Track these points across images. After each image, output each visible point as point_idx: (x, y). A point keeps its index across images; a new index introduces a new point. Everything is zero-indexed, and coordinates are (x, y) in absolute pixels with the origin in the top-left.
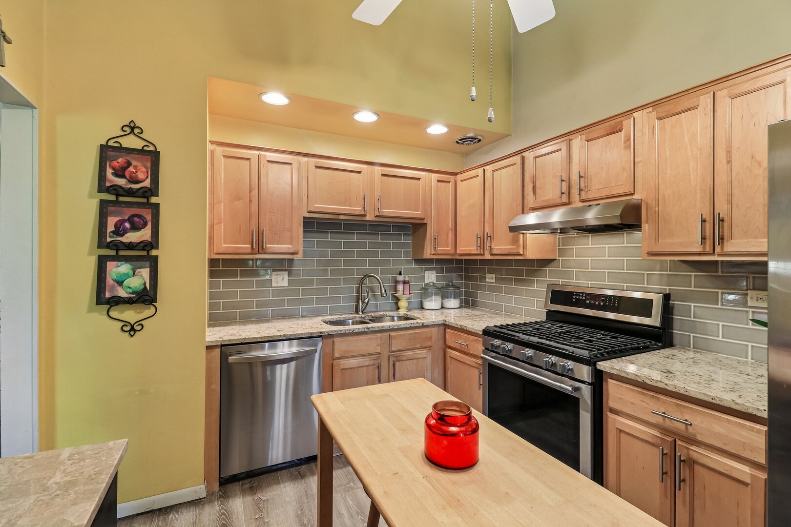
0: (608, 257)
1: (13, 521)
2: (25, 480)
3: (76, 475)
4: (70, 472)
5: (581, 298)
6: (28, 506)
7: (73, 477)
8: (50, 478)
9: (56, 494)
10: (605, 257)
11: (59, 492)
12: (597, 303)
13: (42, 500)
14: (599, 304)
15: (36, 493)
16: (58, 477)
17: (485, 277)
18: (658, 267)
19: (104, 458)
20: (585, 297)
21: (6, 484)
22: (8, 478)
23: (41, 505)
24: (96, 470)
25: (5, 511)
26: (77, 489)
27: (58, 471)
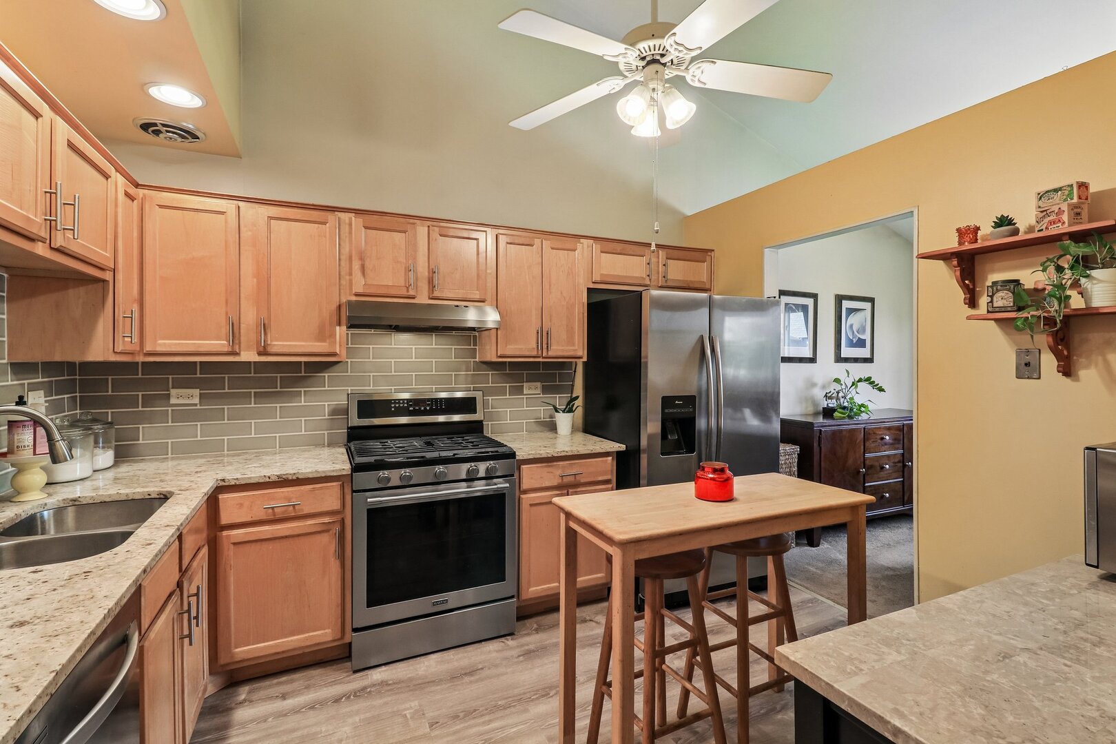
0: (416, 358)
1: (958, 644)
2: (924, 680)
3: (874, 647)
4: (876, 654)
5: (401, 405)
6: (939, 648)
7: (879, 647)
8: (899, 663)
9: (908, 642)
10: (412, 358)
11: (904, 642)
12: (422, 408)
13: (924, 645)
14: (425, 409)
15: (924, 655)
16: (892, 657)
17: (168, 396)
18: (464, 368)
19: (831, 644)
20: (407, 403)
21: (948, 690)
22: (941, 698)
23: (928, 641)
24: (852, 638)
25: (962, 658)
26: (888, 634)
27: (885, 665)
